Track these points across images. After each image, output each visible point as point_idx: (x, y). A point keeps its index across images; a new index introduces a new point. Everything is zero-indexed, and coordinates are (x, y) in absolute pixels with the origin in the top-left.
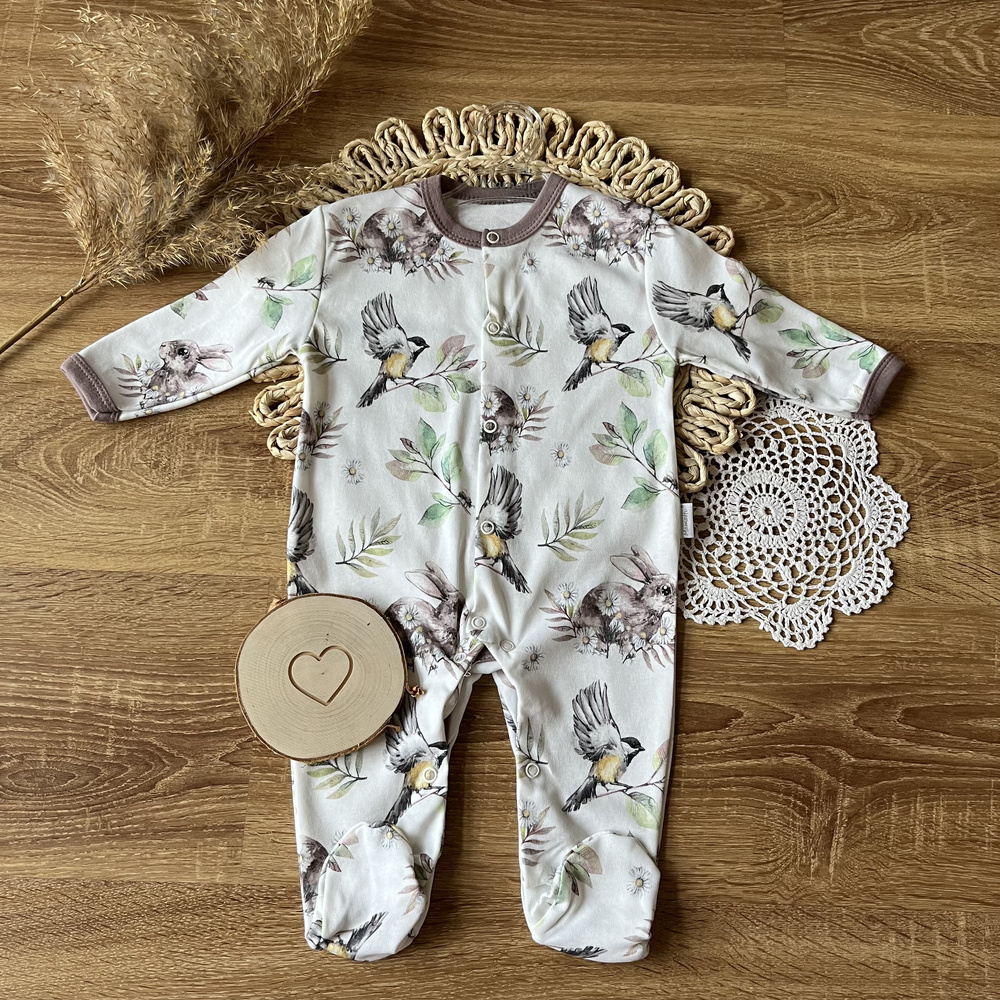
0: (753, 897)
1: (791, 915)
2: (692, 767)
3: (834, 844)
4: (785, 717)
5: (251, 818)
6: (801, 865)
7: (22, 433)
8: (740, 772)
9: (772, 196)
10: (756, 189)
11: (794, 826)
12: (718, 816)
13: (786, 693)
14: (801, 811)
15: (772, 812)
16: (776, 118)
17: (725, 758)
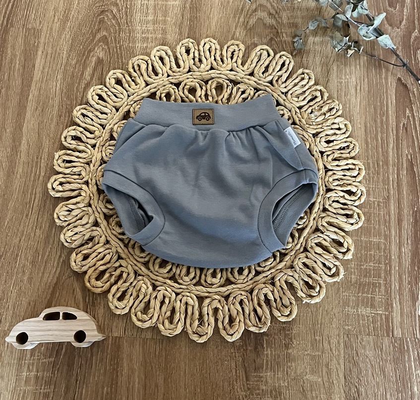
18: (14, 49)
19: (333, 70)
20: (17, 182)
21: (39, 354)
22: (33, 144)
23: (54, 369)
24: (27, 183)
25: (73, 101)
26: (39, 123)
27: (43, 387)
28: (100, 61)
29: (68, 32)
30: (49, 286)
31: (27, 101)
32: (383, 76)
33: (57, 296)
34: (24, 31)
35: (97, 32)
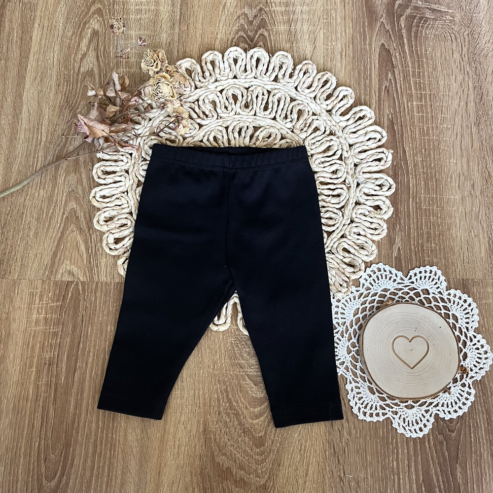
0: (467, 43)
1: (472, 29)
2: (410, 66)
3: (439, 9)
4: (382, 25)
5: (458, 275)
6: (450, 23)
7: (240, 436)
8: (410, 46)
9: (94, 13)
10: (89, 21)
11: (433, 24)
12: (432, 56)
13: (371, 25)
14: (426, 21)
15: (427, 33)
16: (44, 9)
17: (404, 52)
18: (11, 22)
19: (320, 37)
20: (19, 147)
21: (47, 299)
22: (33, 112)
23: (61, 311)
24: (30, 148)
25: (71, 71)
26: (38, 92)
27: (52, 327)
28: (95, 33)
29: (64, 5)
30: (54, 241)
31: (26, 72)
32: (367, 43)
33: (62, 248)
34: (21, 5)
35: (92, 4)
